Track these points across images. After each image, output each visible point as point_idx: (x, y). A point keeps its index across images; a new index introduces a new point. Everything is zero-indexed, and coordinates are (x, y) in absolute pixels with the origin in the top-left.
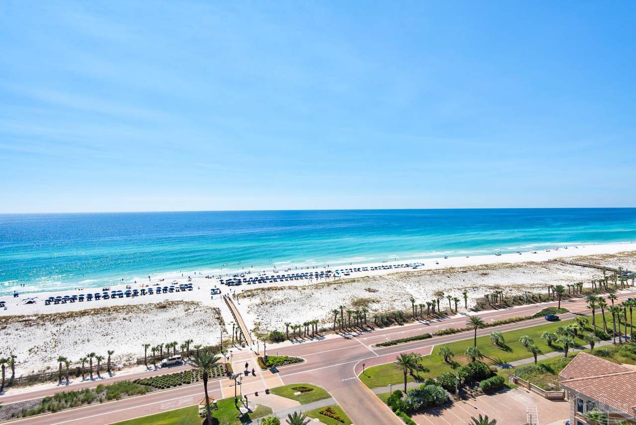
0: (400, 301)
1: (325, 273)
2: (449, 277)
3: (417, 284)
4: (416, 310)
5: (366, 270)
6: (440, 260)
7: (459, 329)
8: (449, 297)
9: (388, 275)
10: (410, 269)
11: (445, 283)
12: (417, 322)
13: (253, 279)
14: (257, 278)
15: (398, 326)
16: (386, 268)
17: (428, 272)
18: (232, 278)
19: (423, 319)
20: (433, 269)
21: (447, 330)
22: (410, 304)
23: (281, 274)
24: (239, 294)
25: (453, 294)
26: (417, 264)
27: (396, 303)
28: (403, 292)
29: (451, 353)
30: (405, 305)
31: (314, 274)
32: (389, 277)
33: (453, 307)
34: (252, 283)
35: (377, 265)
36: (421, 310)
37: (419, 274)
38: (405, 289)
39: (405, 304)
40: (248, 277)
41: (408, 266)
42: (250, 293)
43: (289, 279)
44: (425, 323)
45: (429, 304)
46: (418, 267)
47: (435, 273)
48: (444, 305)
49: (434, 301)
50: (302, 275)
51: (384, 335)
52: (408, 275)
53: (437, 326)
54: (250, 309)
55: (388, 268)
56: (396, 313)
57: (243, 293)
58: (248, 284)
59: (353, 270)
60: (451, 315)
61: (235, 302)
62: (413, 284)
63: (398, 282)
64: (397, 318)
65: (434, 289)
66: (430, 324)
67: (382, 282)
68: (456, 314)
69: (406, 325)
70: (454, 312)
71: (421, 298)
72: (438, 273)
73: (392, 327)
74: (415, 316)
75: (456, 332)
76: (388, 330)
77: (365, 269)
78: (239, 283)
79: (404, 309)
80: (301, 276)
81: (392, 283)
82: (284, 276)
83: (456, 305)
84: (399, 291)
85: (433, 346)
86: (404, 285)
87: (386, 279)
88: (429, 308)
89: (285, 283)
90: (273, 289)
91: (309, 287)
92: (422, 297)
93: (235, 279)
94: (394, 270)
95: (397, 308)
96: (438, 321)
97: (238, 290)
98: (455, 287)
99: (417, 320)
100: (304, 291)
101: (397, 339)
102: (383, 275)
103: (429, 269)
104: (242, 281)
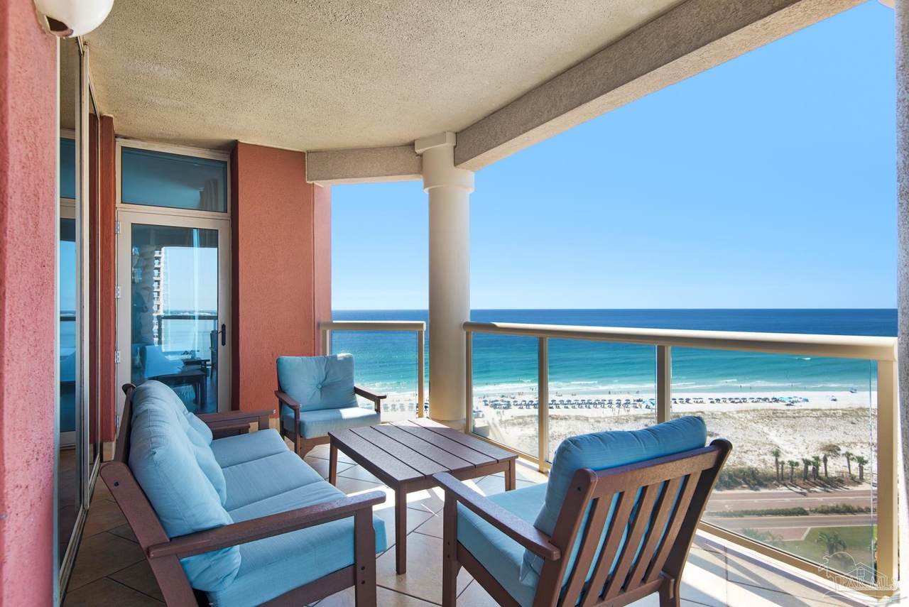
0: (756, 453)
1: (632, 402)
2: (853, 423)
3: (790, 430)
4: (782, 469)
5: (701, 402)
6: (837, 394)
7: (863, 508)
8: (848, 455)
9: (738, 412)
10: (780, 406)
11: (845, 433)
12: (785, 488)
13: (527, 403)
14: (532, 402)
15: (748, 491)
17: (814, 413)
18: (499, 398)
19: (795, 485)
20: (824, 408)
21: (837, 507)
22: (771, 460)
23: (565, 398)
24: (508, 420)
25: (857, 452)
26: (794, 399)
27: (749, 456)
28: (764, 440)
29: (840, 543)
30: (764, 461)
31: (614, 402)
32: (740, 415)
33: (856, 472)
34: (524, 407)
35: (720, 396)
36: (792, 471)
37: (797, 415)
38: (768, 436)
39: (764, 459)
40: (519, 399)
41: (776, 400)
42: (521, 420)
43: (577, 406)
44: (799, 491)
45: (807, 463)
46: (795, 404)
47: (826, 414)
48: (835, 466)
49: (817, 459)
50: (597, 402)
51: (723, 501)
52: (775, 415)
53: (821, 499)
54: (520, 441)
55: (740, 402)
56: (745, 470)
57: (512, 420)
58: (520, 408)
59: (678, 401)
60: (849, 484)
61: (502, 430)
62: (782, 430)
63: (755, 425)
64: (747, 479)
65: (823, 441)
66: (809, 494)
67: (726, 422)
68: (859, 483)
69: (763, 491)
71: (795, 452)
72: (834, 415)
73: (737, 491)
74: (779, 479)
75: (856, 512)
77: (699, 401)
78: (508, 406)
79: (763, 466)
80: (595, 404)
81: (744, 425)
82: (570, 401)
83: (861, 469)
84: (756, 438)
85: (809, 528)
86: (766, 429)
87: (734, 418)
88: (806, 468)
89: (572, 412)
90: (553, 418)
91: (606, 420)
92: (797, 450)
93: (503, 401)
94: (750, 405)
95: (749, 464)
96: (825, 490)
98: (865, 441)
99: (785, 485)
100: (598, 424)
101: (744, 509)
102: (729, 412)
103: (817, 408)
104: (512, 403)
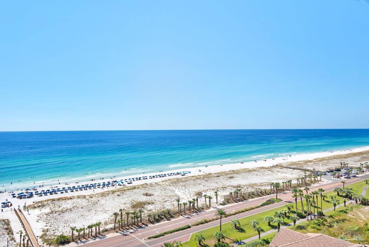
0: (170, 201)
1: (111, 183)
2: (207, 181)
3: (184, 188)
4: (181, 207)
5: (146, 179)
6: (201, 168)
7: (211, 219)
8: (205, 195)
9: (162, 182)
10: (179, 176)
11: (204, 186)
12: (182, 216)
13: (45, 192)
14: (49, 190)
15: (167, 222)
16: (162, 176)
17: (193, 178)
18: (24, 191)
19: (185, 214)
20: (196, 175)
21: (202, 221)
22: (176, 203)
23: (71, 186)
24: (31, 205)
25: (208, 194)
26: (185, 172)
27: (167, 203)
28: (173, 194)
29: (203, 238)
30: (173, 205)
31: (102, 184)
32: (163, 183)
33: (208, 203)
34: (43, 195)
35: (154, 174)
36: (185, 208)
37: (186, 180)
38: (175, 192)
39: (173, 204)
40: (40, 190)
41: (178, 174)
42: (40, 204)
43: (79, 190)
44: (187, 217)
45: (190, 202)
46: (186, 175)
47: (197, 178)
48: (201, 202)
49: (194, 200)
50: (91, 186)
51: (155, 230)
52: (178, 181)
53: (195, 219)
54: (39, 218)
55: (163, 176)
56: (165, 211)
57: (34, 205)
58: (40, 196)
59: (135, 179)
60: (206, 209)
61: (25, 213)
62: (180, 188)
63: (169, 187)
64: (166, 215)
65: (196, 190)
66: (191, 217)
67: (157, 187)
68: (209, 208)
69: (173, 220)
70: (208, 207)
71: (186, 198)
72: (200, 178)
73: (162, 223)
74: (180, 213)
75: (208, 222)
76: (159, 225)
77: (145, 178)
78: (31, 195)
79: (173, 207)
80: (90, 187)
81: (165, 188)
82: (74, 187)
83: (210, 201)
84: (170, 194)
85: (191, 234)
86: (174, 189)
87: (161, 185)
88: (190, 205)
89: (75, 194)
90: (63, 199)
91: (96, 195)
92: (186, 197)
93: (27, 193)
94: (167, 178)
95: (167, 207)
96: (197, 214)
97: (29, 202)
98: (211, 188)
99: (182, 215)
100: (91, 199)
101: (165, 232)
102: (159, 182)
103: (194, 175)
104: (34, 193)
